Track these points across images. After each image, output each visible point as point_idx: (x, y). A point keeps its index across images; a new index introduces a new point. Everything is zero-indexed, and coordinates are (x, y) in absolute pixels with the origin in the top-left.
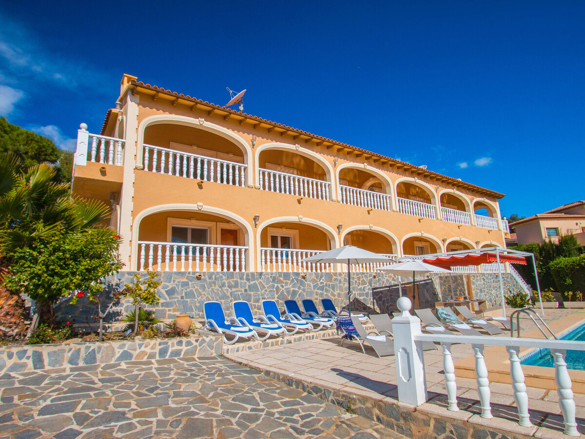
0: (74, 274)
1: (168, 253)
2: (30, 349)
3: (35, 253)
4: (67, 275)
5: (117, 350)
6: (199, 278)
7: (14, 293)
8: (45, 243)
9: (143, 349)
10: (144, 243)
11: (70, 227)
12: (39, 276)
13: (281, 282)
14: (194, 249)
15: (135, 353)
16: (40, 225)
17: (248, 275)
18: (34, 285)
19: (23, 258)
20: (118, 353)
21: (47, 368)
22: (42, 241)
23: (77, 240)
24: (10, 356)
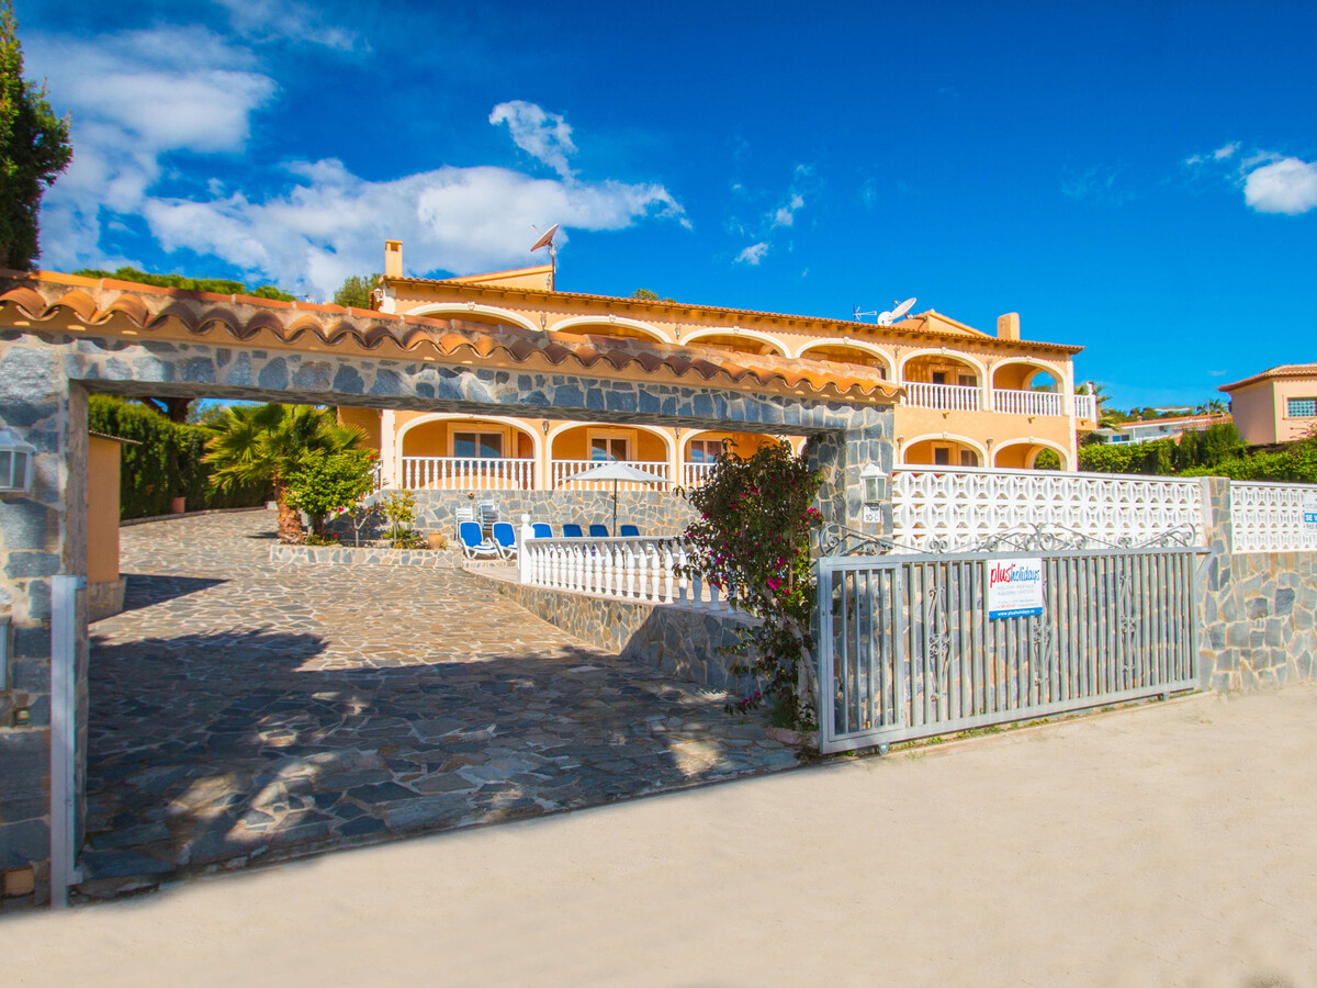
0: (334, 493)
1: (436, 469)
2: (306, 548)
3: (304, 477)
4: (328, 495)
5: (367, 554)
6: (471, 497)
7: (293, 508)
8: (310, 468)
9: (388, 555)
10: (409, 459)
11: (330, 450)
12: (308, 495)
13: (578, 503)
14: (484, 464)
15: (382, 558)
16: (306, 450)
17: (533, 494)
18: (307, 502)
19: (294, 480)
20: (369, 557)
21: (318, 562)
22: (308, 467)
23: (339, 461)
24: (294, 551)
